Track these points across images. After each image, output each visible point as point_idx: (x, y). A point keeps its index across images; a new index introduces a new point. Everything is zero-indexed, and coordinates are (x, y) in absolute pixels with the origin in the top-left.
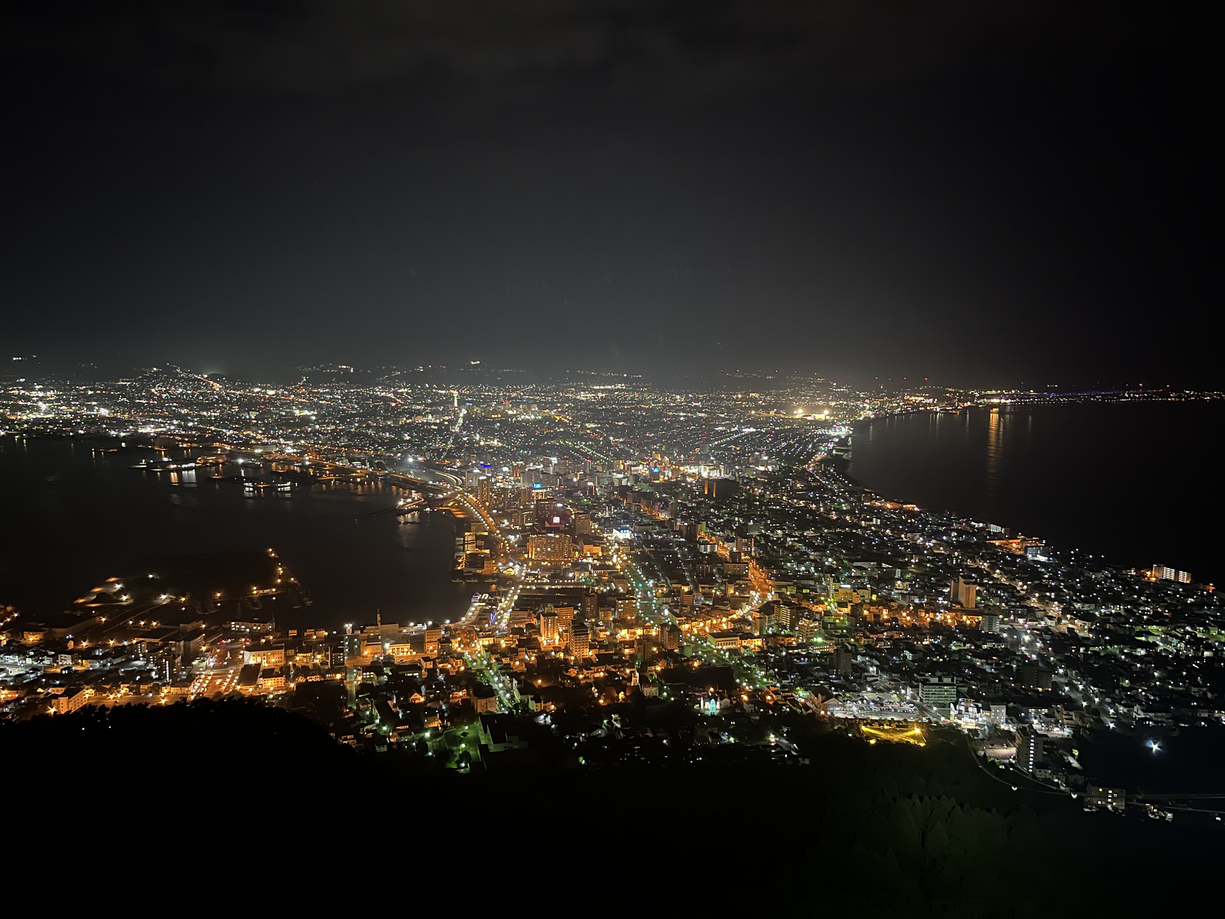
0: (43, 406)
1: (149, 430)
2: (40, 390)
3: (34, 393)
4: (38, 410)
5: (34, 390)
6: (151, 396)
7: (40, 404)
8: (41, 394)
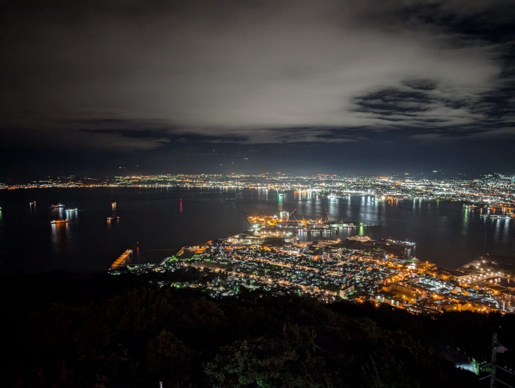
0: (445, 189)
1: (488, 201)
2: (443, 183)
3: (441, 185)
4: (443, 191)
5: (441, 183)
6: (488, 186)
7: (443, 188)
8: (443, 185)
